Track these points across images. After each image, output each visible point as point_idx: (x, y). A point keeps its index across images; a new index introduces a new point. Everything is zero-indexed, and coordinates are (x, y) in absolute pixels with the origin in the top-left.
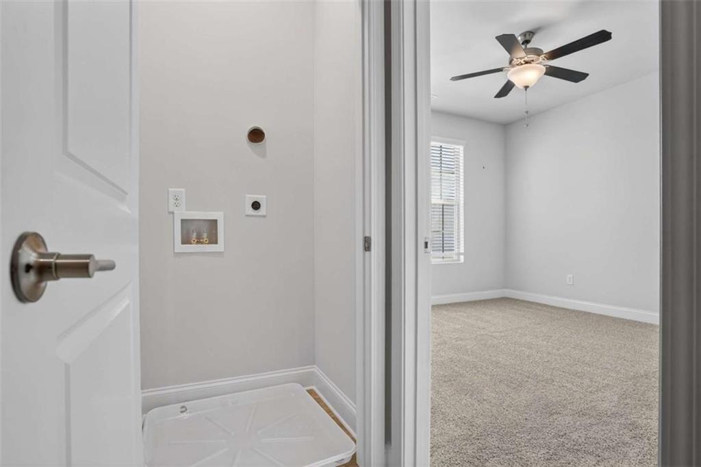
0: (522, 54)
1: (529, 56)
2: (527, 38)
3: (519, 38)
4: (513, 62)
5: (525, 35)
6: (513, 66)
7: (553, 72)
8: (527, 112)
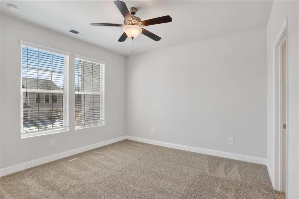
0: (131, 19)
1: (134, 21)
2: (134, 11)
3: (130, 10)
4: (126, 22)
5: (133, 9)
6: (126, 25)
7: (146, 33)
8: (133, 52)
